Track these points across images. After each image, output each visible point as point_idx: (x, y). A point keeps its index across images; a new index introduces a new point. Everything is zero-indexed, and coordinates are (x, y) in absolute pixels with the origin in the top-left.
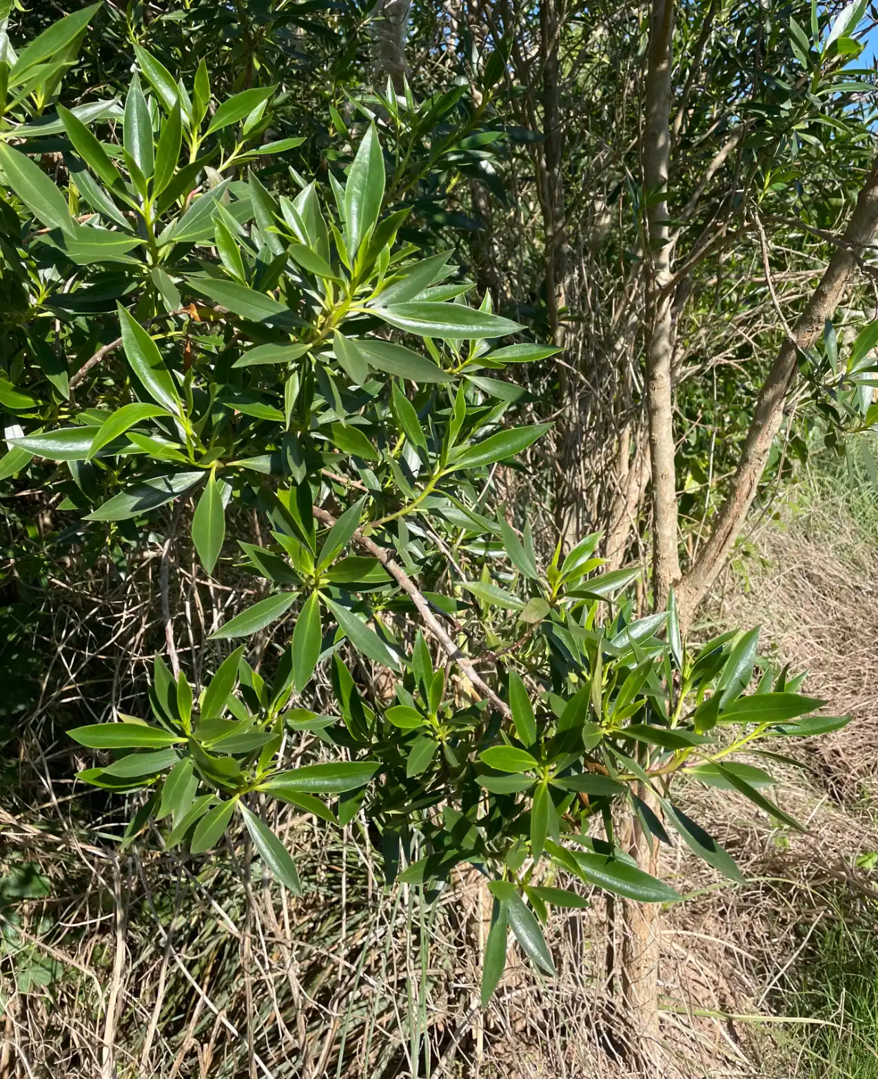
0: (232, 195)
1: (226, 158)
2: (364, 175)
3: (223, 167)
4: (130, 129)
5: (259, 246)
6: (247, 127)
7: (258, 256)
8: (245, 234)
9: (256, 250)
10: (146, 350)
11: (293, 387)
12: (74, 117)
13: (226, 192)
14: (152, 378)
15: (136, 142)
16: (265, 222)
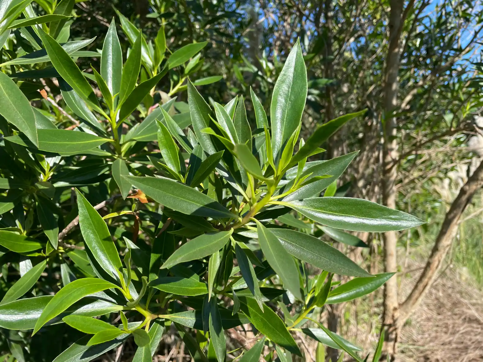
0: (177, 110)
1: (174, 87)
2: (289, 87)
3: (172, 92)
4: (106, 62)
5: (193, 145)
6: (187, 69)
7: (193, 152)
8: (183, 135)
9: (192, 148)
10: (97, 228)
11: (215, 260)
12: (63, 50)
13: (172, 107)
14: (102, 250)
15: (110, 70)
16: (200, 125)
